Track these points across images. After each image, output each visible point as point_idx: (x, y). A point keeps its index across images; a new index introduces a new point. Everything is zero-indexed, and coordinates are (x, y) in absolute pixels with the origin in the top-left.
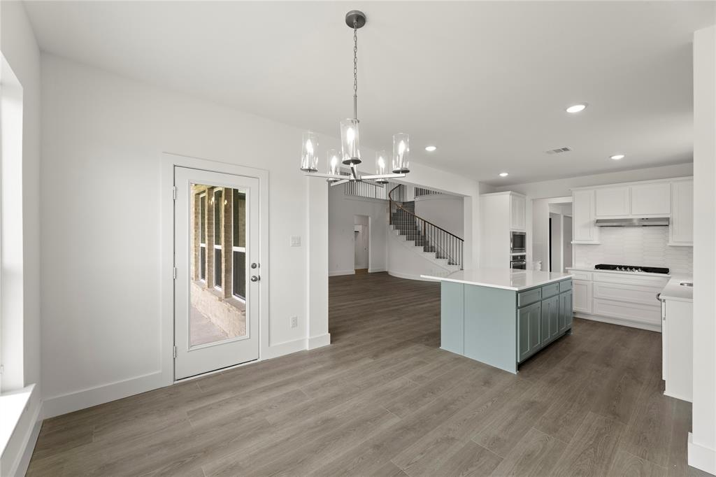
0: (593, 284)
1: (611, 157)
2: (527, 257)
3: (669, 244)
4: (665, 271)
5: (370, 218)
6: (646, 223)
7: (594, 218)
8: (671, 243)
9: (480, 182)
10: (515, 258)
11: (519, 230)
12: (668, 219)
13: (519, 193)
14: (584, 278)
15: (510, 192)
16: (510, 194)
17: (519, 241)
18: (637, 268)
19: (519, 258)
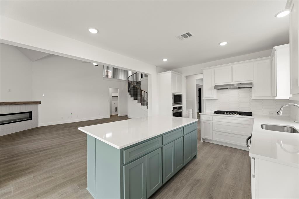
0: (213, 123)
1: (219, 44)
2: (183, 108)
3: (252, 98)
4: (250, 114)
5: (119, 90)
6: (240, 87)
7: (213, 85)
8: (253, 98)
9: (157, 66)
10: (175, 108)
11: (177, 93)
12: (251, 83)
13: (179, 73)
14: (208, 119)
15: (171, 71)
16: (172, 73)
17: (177, 99)
18: (235, 113)
19: (178, 108)
